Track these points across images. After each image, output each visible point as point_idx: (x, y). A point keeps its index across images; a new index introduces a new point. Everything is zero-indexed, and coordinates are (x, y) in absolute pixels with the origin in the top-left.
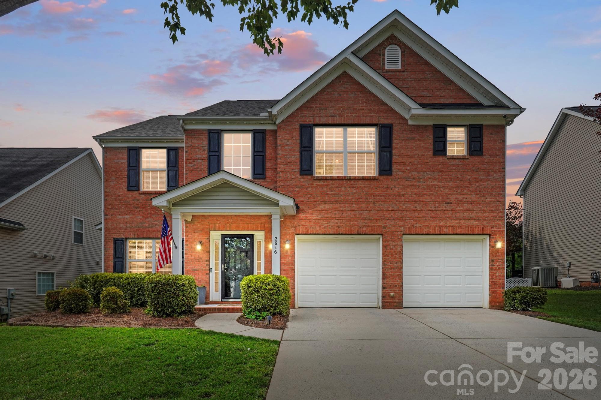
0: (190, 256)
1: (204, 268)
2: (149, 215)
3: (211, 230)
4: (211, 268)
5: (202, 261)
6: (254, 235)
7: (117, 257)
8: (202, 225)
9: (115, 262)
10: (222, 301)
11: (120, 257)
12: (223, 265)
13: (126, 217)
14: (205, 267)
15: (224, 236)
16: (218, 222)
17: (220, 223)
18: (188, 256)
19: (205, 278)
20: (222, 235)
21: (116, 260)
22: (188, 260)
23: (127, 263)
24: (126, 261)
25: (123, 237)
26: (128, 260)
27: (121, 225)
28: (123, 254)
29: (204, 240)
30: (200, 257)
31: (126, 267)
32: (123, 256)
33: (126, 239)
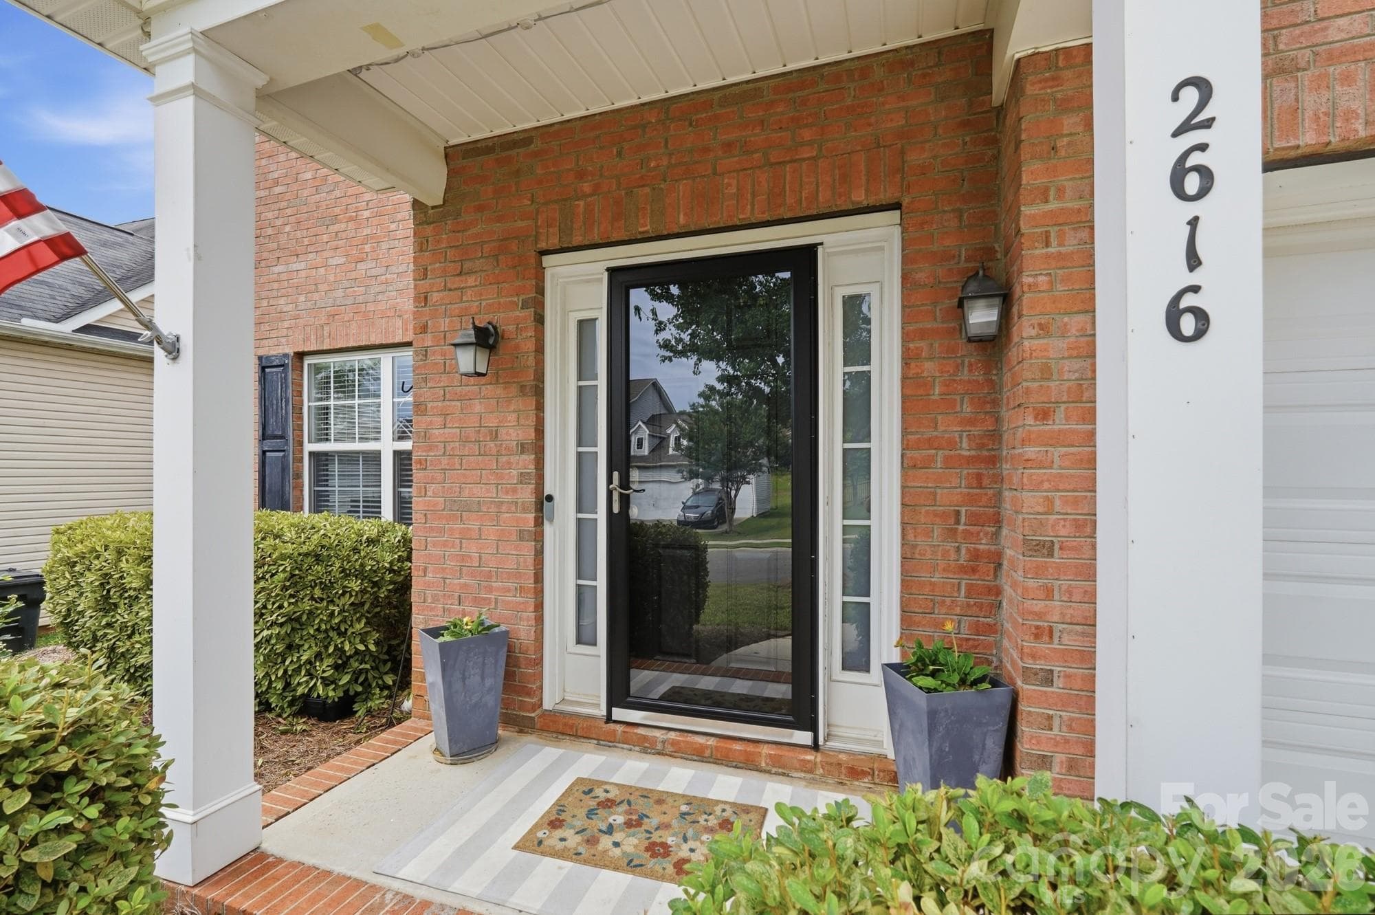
0: (439, 419)
1: (509, 498)
2: (367, 248)
3: (543, 245)
4: (550, 498)
5: (499, 454)
6: (820, 250)
7: (269, 432)
8: (500, 219)
9: (264, 452)
10: (609, 719)
11: (276, 433)
12: (616, 475)
13: (295, 267)
14: (515, 491)
15: (621, 277)
16: (587, 187)
17: (596, 190)
18: (428, 419)
19: (511, 564)
20: (612, 271)
21: (269, 444)
22: (430, 449)
23: (301, 460)
24: (301, 451)
25: (286, 348)
26: (309, 447)
27: (282, 301)
28: (285, 419)
29: (509, 319)
30: (492, 422)
31: (299, 476)
32: (284, 429)
33: (300, 356)
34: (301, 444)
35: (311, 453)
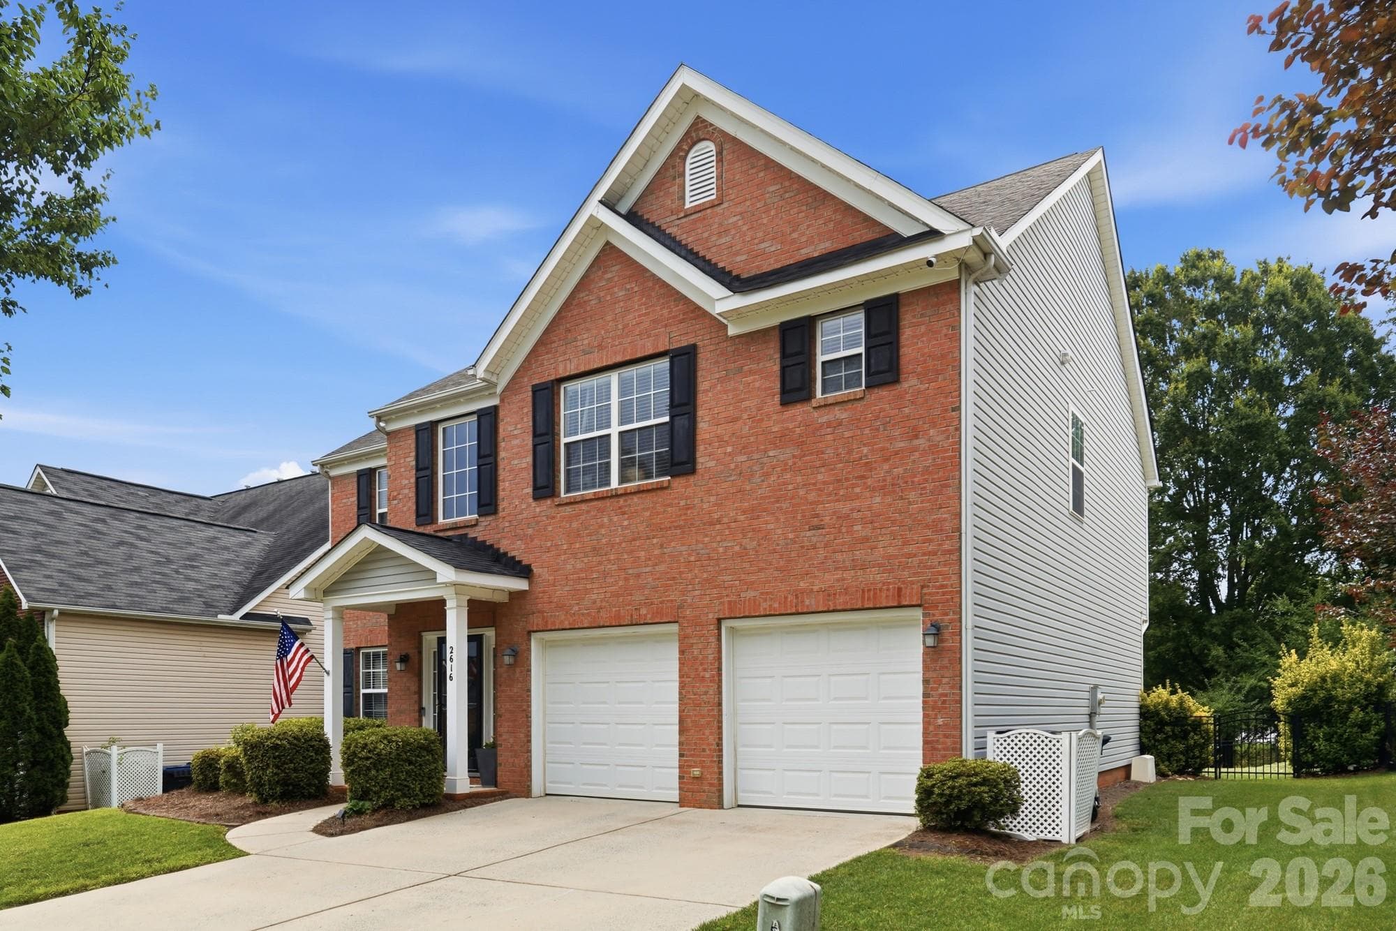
0: (394, 684)
1: (412, 708)
3: (420, 630)
4: (424, 708)
5: (410, 695)
7: (346, 684)
8: (409, 621)
9: (344, 693)
14: (413, 706)
18: (392, 683)
20: (438, 639)
21: (345, 690)
22: (392, 693)
23: (359, 697)
24: (359, 693)
25: (353, 646)
26: (363, 691)
27: (351, 623)
28: (352, 679)
29: (412, 652)
30: (408, 685)
31: (358, 704)
32: (352, 682)
33: (358, 649)
34: (359, 690)
35: (363, 694)
